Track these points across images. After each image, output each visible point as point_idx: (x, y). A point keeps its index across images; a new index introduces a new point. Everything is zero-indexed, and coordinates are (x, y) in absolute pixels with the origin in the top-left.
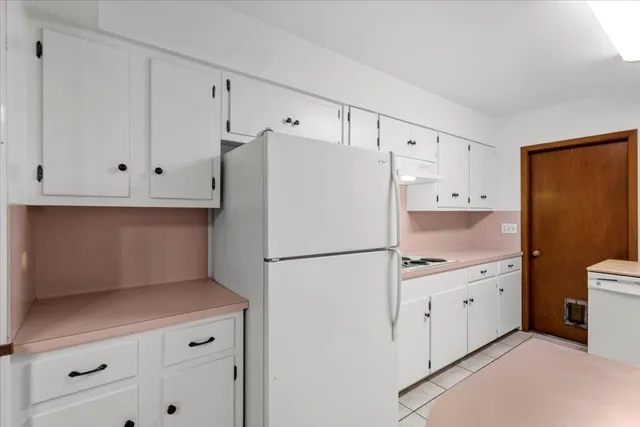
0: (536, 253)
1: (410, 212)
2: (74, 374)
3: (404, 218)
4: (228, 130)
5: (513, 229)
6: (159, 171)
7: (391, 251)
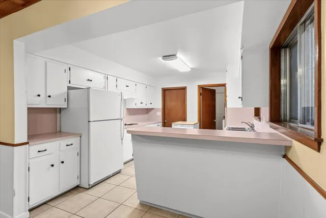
0: (166, 121)
1: (127, 109)
2: (39, 152)
3: (125, 110)
4: (70, 83)
5: (160, 114)
6: (49, 96)
7: (121, 120)
